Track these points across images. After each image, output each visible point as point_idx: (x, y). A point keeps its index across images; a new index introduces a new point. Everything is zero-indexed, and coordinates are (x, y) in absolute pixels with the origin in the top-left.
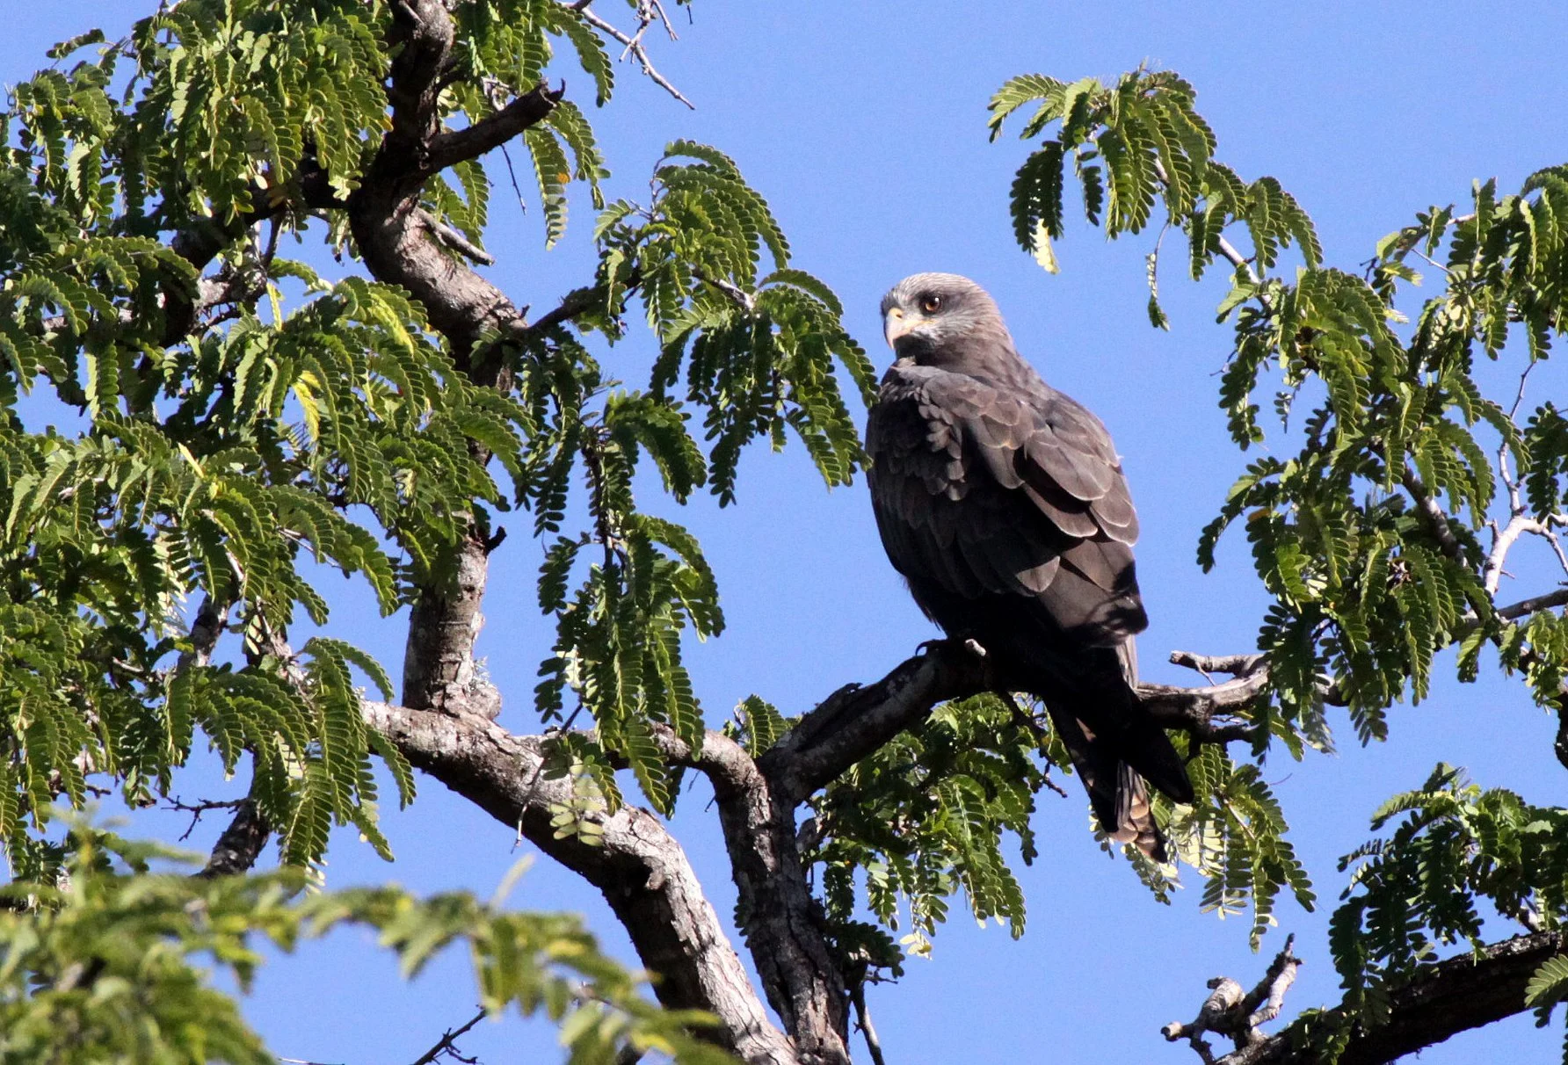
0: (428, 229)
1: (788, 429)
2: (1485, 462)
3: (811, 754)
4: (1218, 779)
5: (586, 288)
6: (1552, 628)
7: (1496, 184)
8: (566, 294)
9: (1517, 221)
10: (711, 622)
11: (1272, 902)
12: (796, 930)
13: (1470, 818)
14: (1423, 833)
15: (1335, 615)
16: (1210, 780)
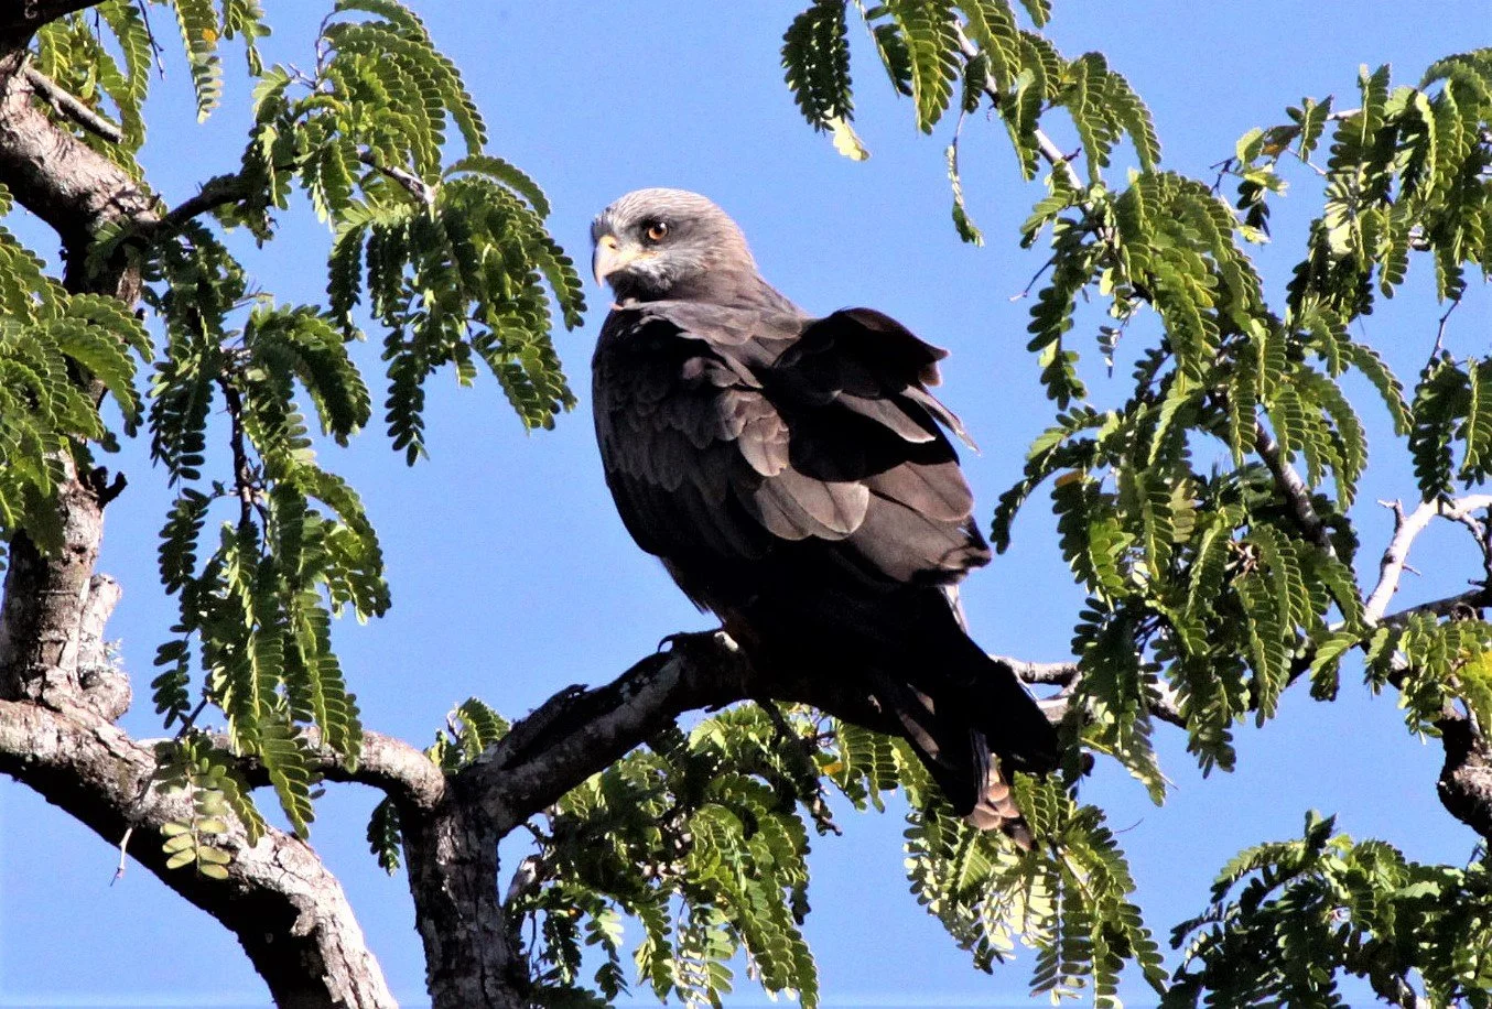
0: (40, 94)
1: (475, 357)
2: (1355, 422)
3: (521, 772)
4: (1052, 823)
5: (231, 175)
6: (1431, 634)
7: (1391, 72)
8: (206, 180)
9: (1411, 120)
10: (373, 600)
11: (1116, 981)
12: (491, 992)
13: (1337, 874)
14: (1278, 895)
15: (1163, 609)
16: (1042, 824)
